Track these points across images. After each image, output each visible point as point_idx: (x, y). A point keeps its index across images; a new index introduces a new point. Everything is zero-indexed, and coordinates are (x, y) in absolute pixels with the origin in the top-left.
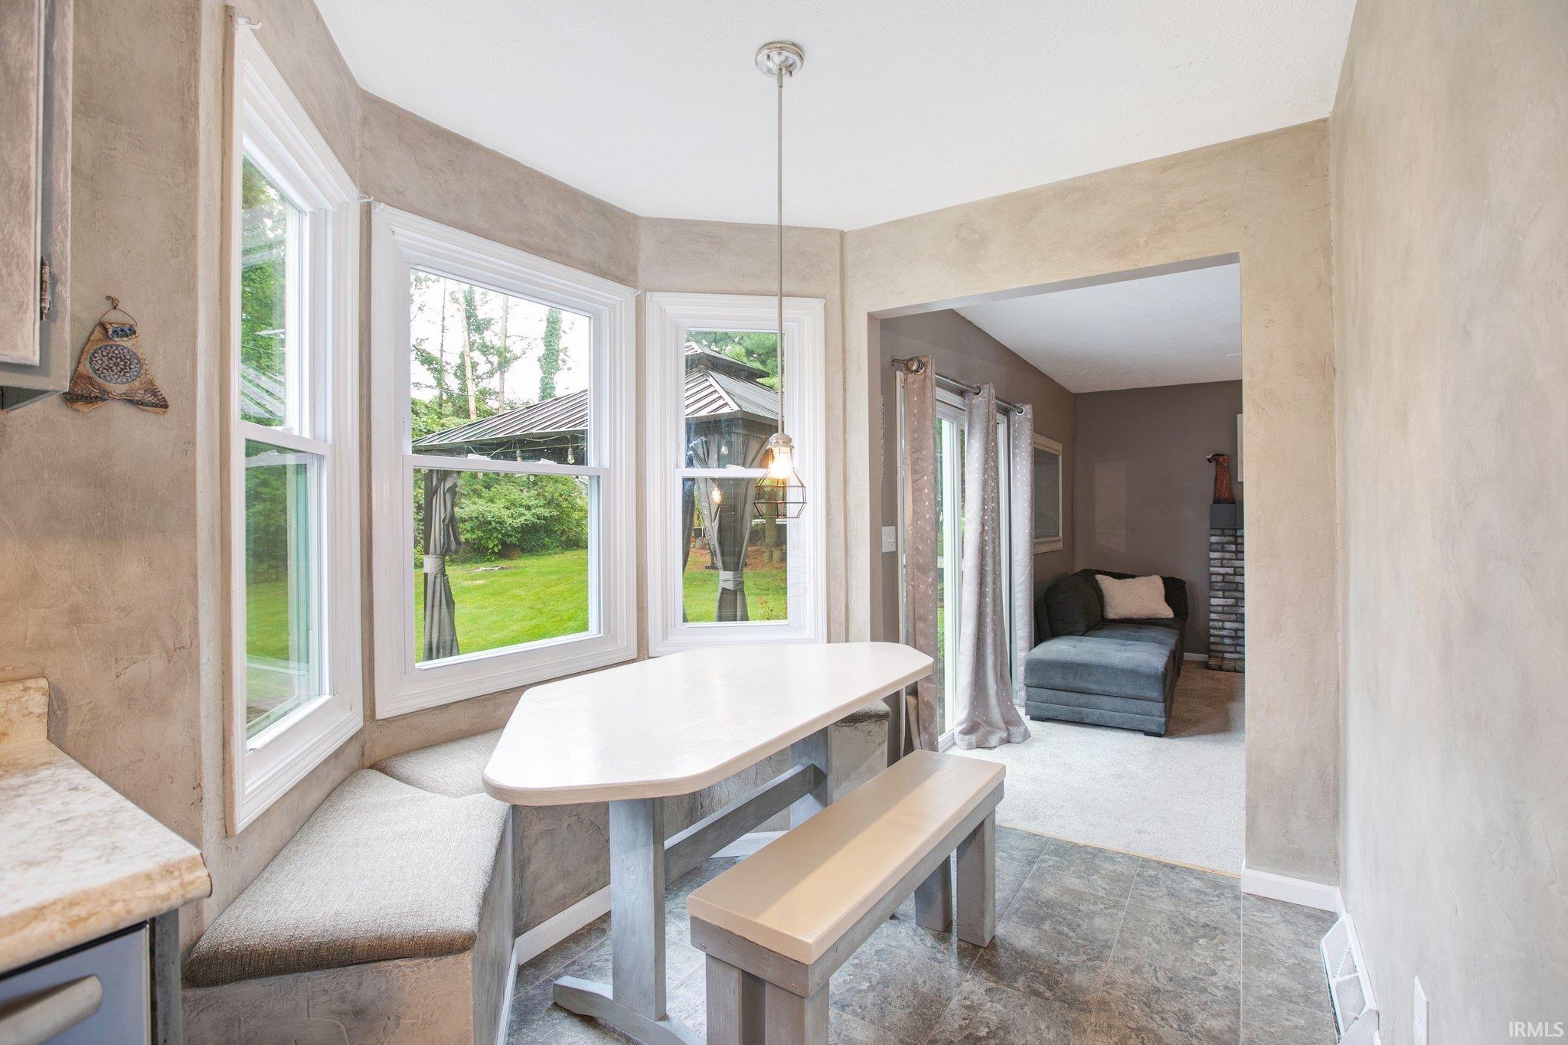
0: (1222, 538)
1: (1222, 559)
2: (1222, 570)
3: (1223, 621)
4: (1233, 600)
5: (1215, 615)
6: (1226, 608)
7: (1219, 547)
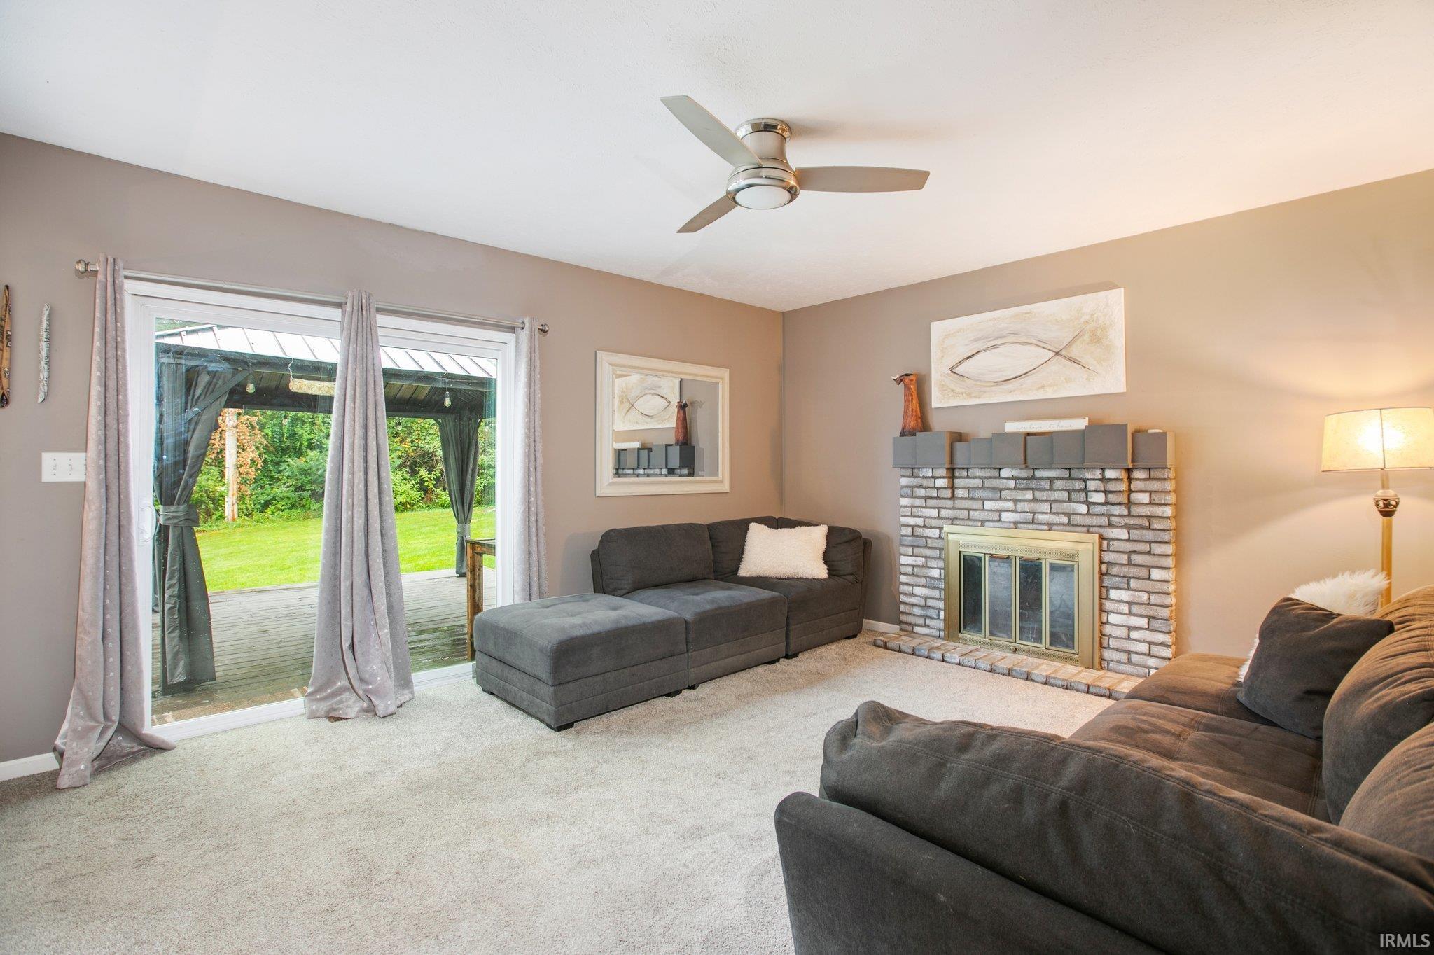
0: (912, 479)
1: (912, 507)
2: (912, 521)
3: (913, 586)
4: (923, 559)
5: (905, 577)
6: (915, 569)
7: (908, 491)
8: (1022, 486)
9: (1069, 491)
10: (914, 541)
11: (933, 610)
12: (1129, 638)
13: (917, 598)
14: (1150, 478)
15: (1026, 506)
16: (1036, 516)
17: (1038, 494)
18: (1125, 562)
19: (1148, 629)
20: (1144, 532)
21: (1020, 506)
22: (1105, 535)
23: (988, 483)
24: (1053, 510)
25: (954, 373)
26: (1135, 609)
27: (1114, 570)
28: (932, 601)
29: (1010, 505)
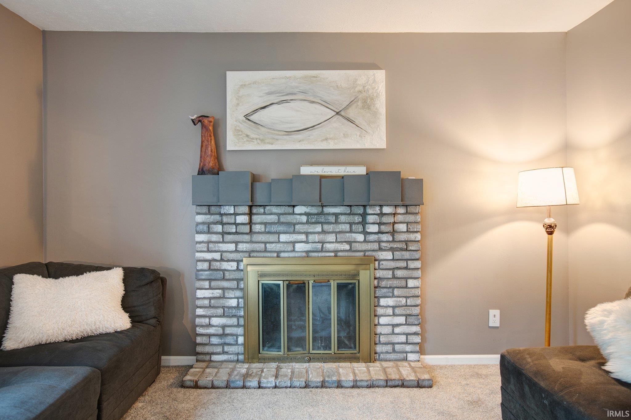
0: (208, 216)
1: (209, 242)
2: (209, 256)
3: (210, 317)
4: (220, 291)
5: (201, 310)
6: (212, 301)
7: (205, 228)
8: (313, 220)
9: (351, 224)
10: (210, 275)
11: (231, 337)
12: (393, 333)
13: (214, 328)
14: (407, 213)
15: (316, 238)
16: (324, 245)
17: (326, 227)
18: (390, 276)
19: (406, 324)
20: (404, 253)
21: (311, 237)
22: (377, 258)
23: (283, 219)
24: (338, 240)
25: (249, 120)
26: (397, 311)
27: (383, 284)
28: (230, 328)
29: (303, 237)
